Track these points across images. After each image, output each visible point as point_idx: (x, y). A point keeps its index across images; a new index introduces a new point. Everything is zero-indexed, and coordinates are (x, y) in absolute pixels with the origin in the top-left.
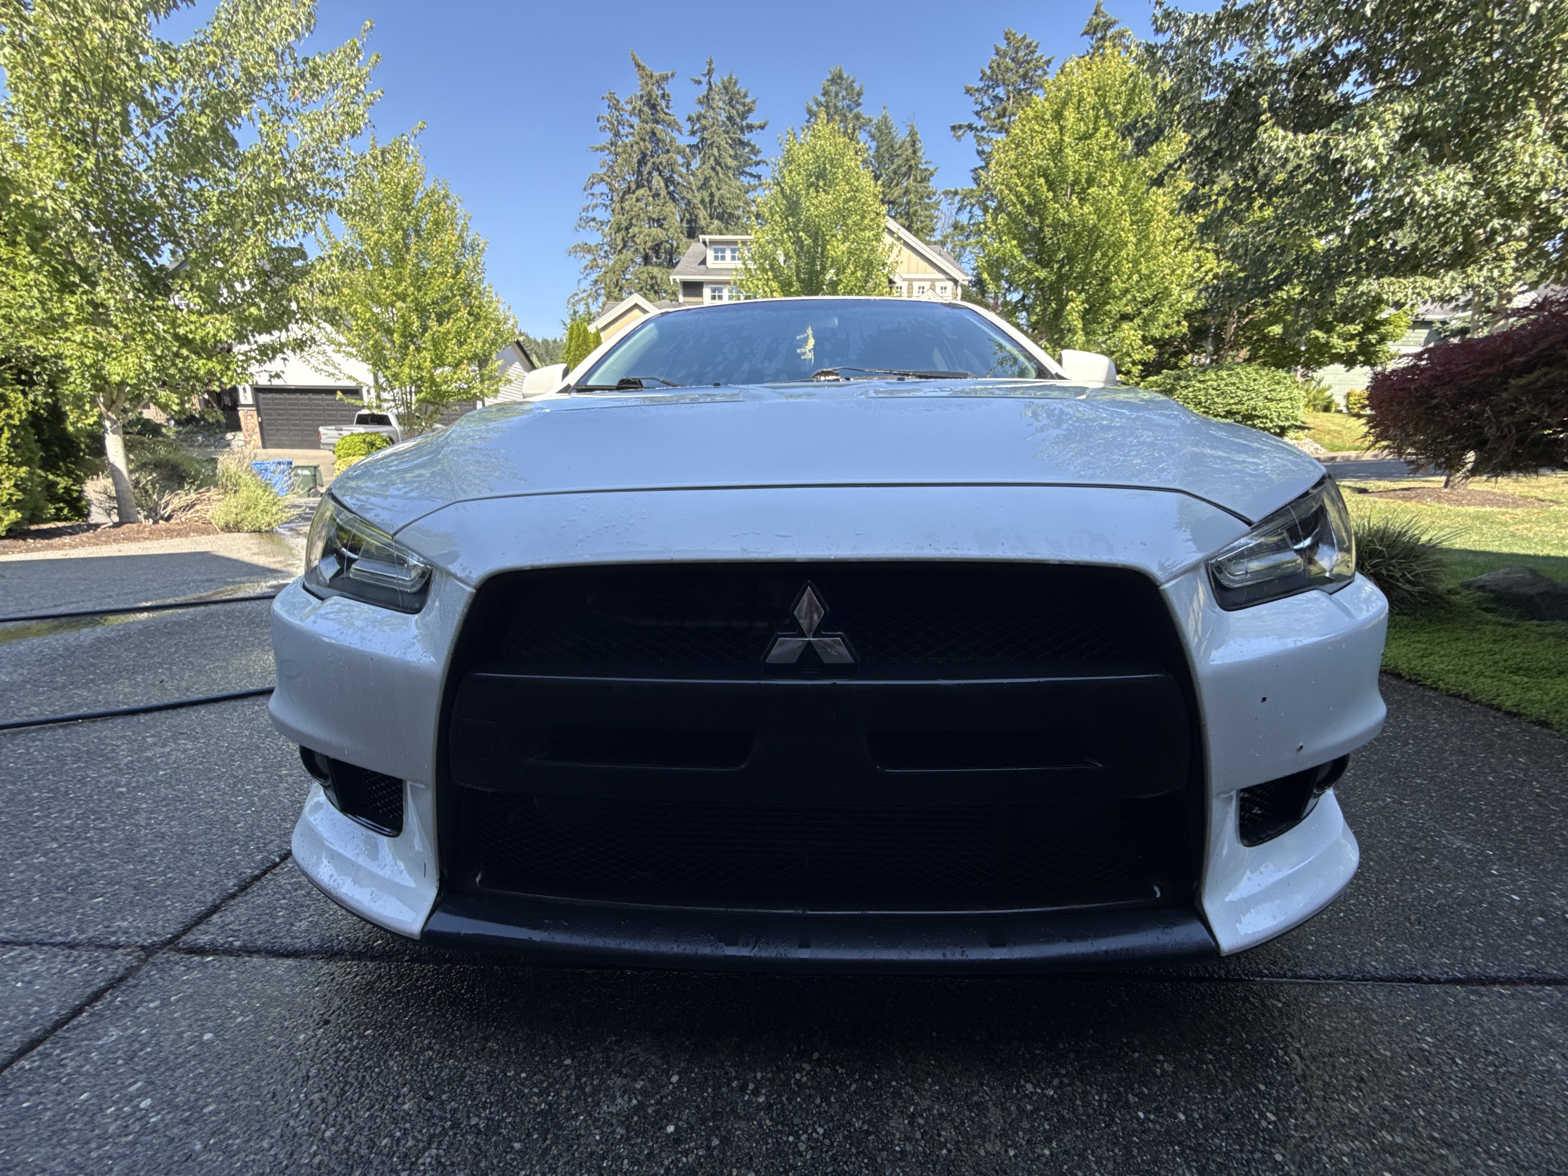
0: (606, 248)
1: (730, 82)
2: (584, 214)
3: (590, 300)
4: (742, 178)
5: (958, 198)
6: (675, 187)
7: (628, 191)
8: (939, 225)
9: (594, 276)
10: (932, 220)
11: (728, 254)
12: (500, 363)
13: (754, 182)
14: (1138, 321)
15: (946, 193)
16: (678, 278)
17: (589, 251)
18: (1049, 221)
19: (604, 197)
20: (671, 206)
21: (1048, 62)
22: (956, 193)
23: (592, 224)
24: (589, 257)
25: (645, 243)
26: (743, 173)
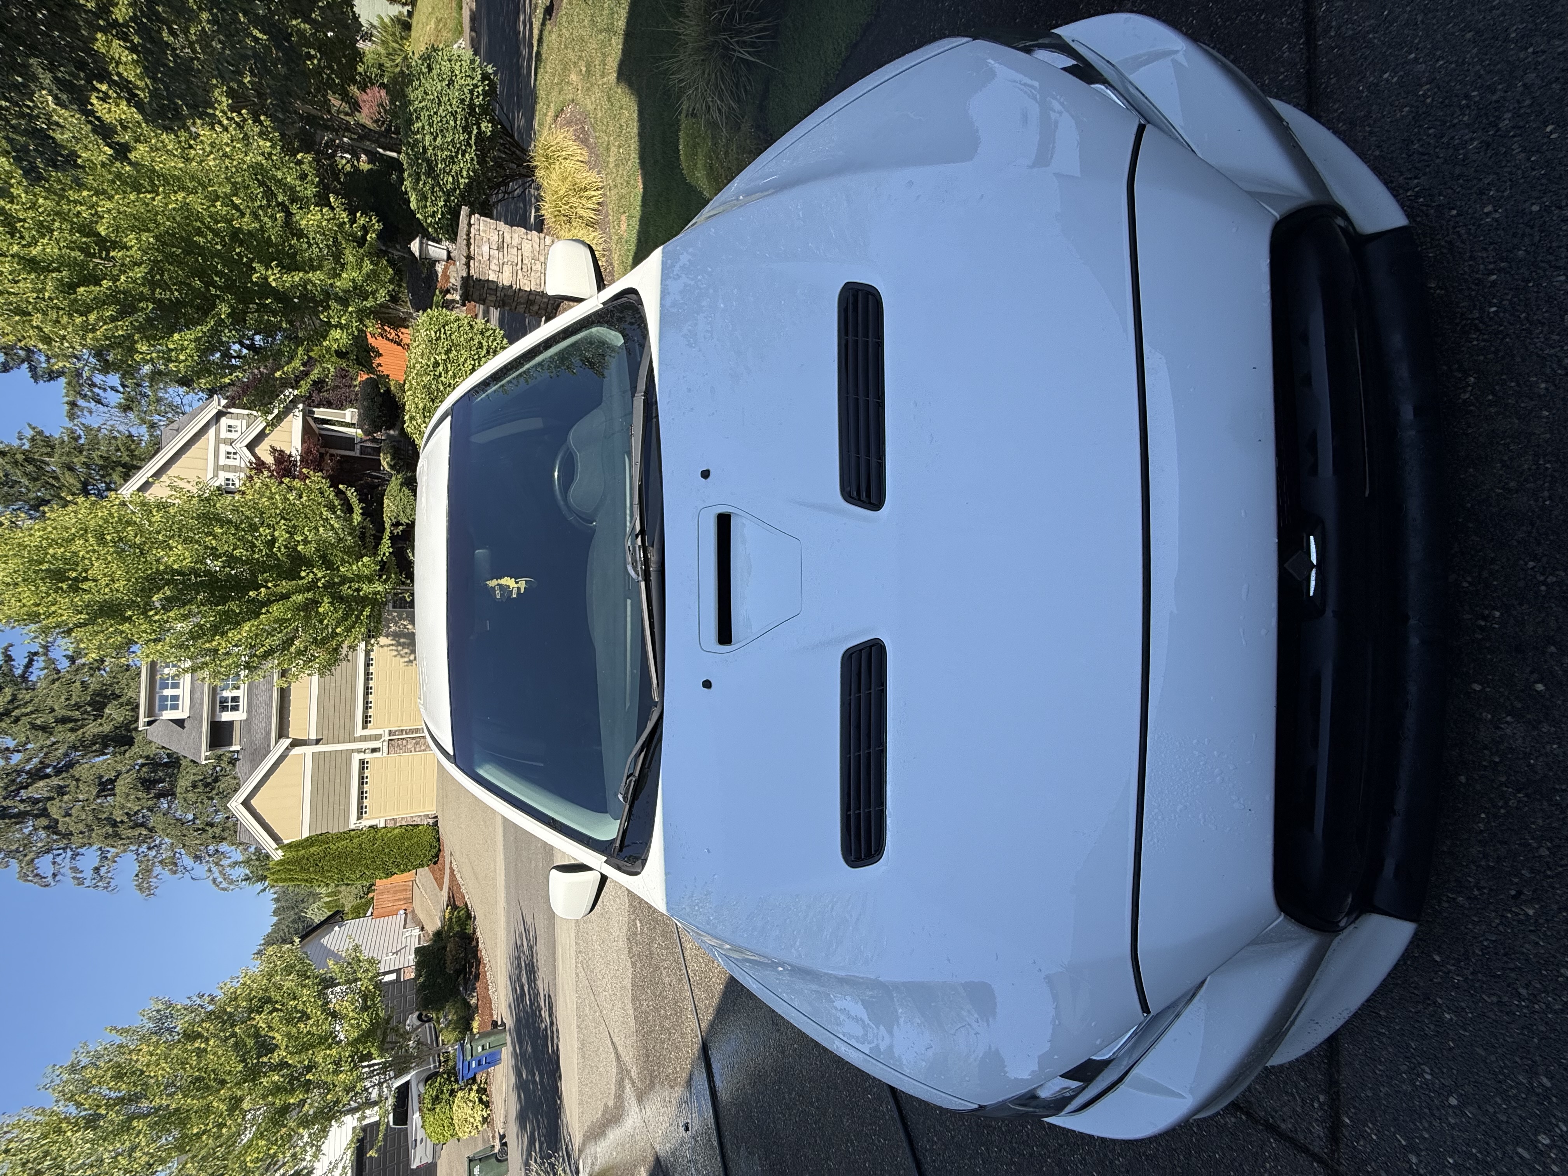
0: (144, 848)
2: (87, 883)
3: (225, 862)
4: (33, 678)
5: (81, 402)
6: (48, 766)
7: (52, 828)
8: (122, 428)
9: (188, 861)
10: (115, 438)
11: (168, 692)
12: (331, 963)
13: (40, 662)
14: (294, 209)
15: (72, 416)
16: (204, 753)
17: (148, 871)
18: (146, 290)
19: (59, 860)
20: (82, 771)
22: (73, 404)
23: (103, 871)
24: (158, 869)
25: (139, 799)
26: (24, 677)
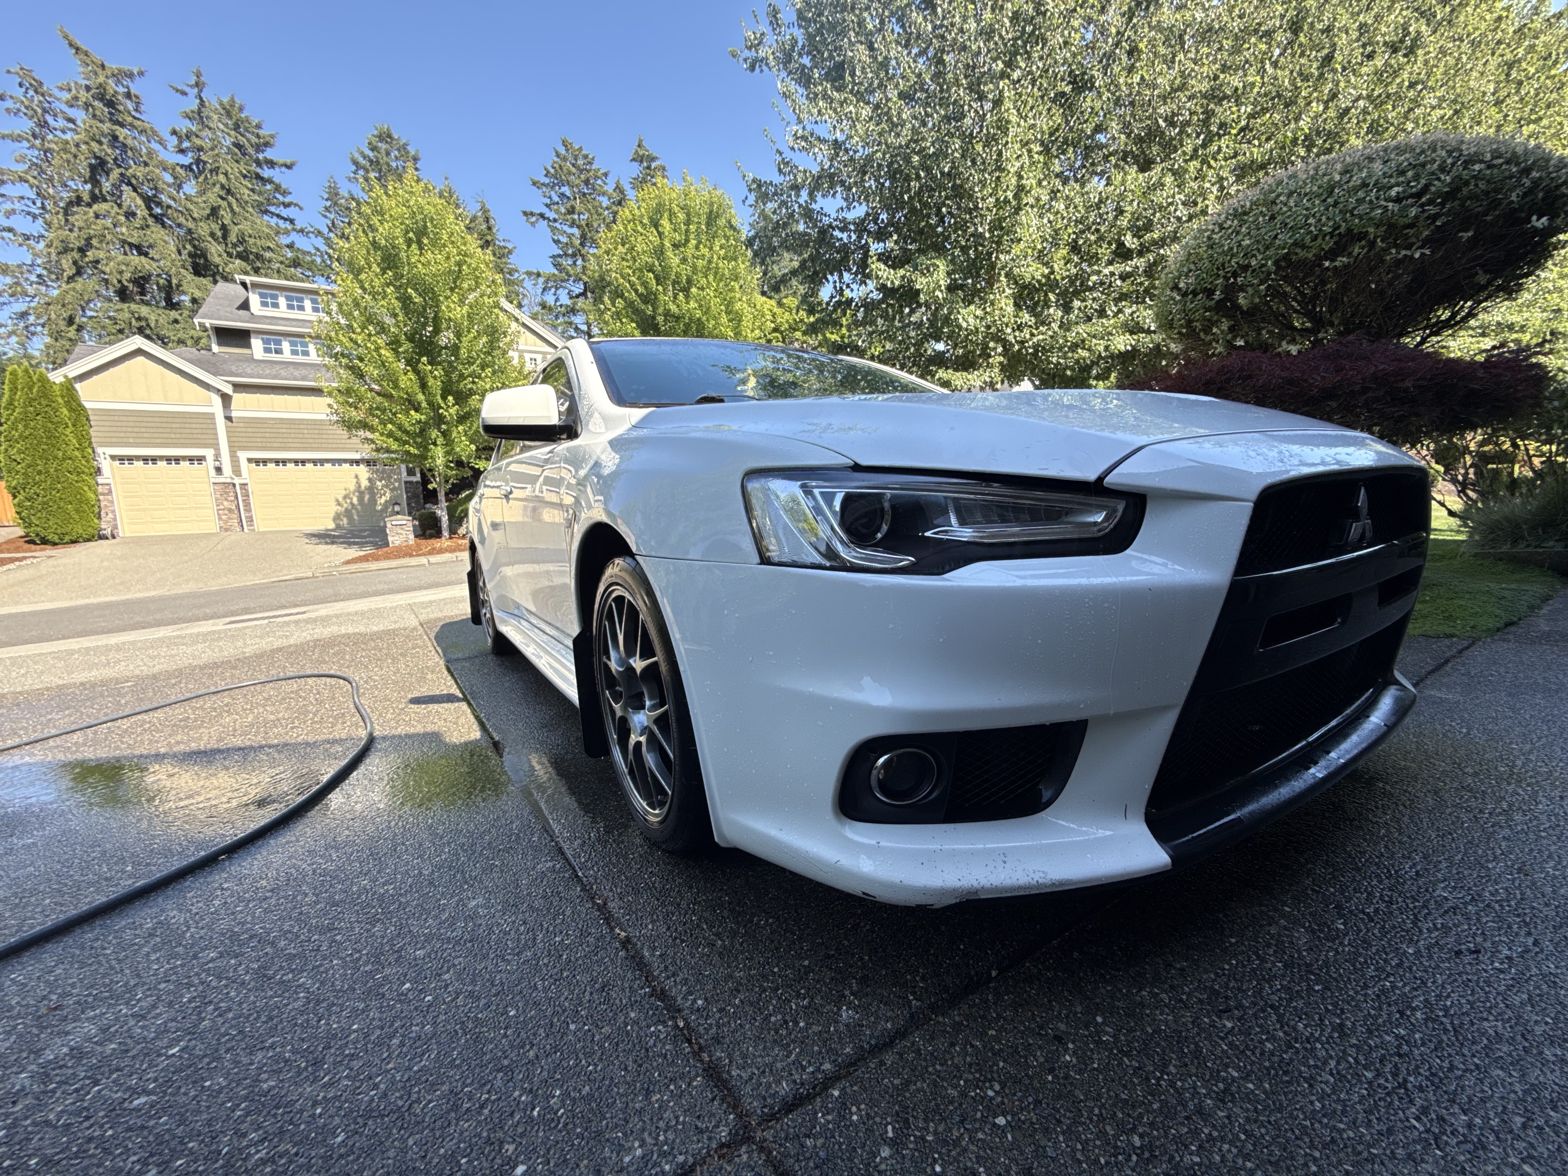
0: (41, 271)
1: (232, 106)
4: (266, 217)
6: (164, 211)
7: (77, 202)
13: (285, 225)
16: (208, 322)
19: (29, 203)
20: (158, 232)
21: (606, 175)
22: (538, 275)
23: (7, 235)
25: (120, 272)
